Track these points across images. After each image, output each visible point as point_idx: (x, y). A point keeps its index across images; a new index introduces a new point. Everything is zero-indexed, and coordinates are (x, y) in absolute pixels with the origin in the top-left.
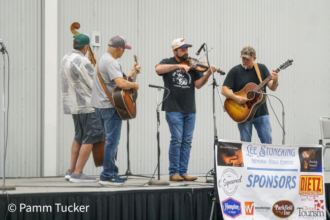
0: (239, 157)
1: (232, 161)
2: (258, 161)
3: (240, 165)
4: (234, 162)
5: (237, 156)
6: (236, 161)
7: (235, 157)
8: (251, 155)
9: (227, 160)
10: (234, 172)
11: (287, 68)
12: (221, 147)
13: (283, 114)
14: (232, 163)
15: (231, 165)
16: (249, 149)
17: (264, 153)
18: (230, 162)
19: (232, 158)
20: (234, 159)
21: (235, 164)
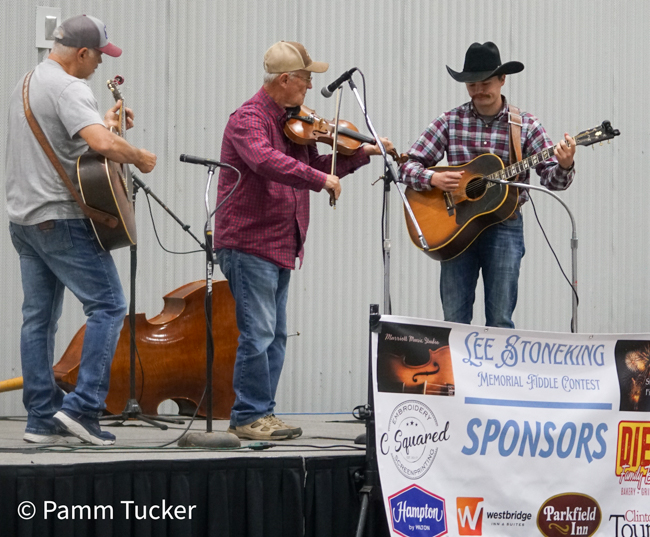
0: (441, 368)
1: (420, 379)
2: (497, 378)
3: (446, 390)
4: (426, 381)
5: (436, 364)
6: (432, 378)
7: (430, 368)
8: (477, 362)
9: (407, 376)
10: (427, 412)
12: (389, 337)
13: (574, 244)
14: (422, 386)
15: (418, 390)
16: (471, 345)
17: (514, 356)
18: (415, 381)
19: (422, 370)
20: (427, 374)
21: (429, 388)
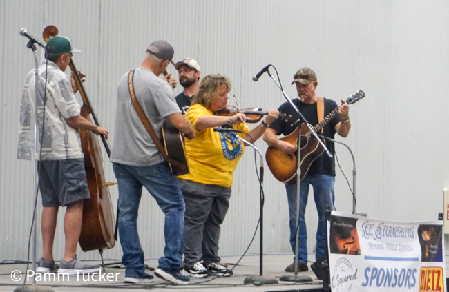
1: (347, 246)
2: (375, 245)
3: (357, 252)
4: (349, 247)
5: (353, 238)
6: (352, 245)
7: (351, 240)
8: (367, 236)
9: (341, 244)
10: (349, 264)
11: (357, 103)
12: (335, 223)
13: (354, 173)
14: (347, 250)
16: (364, 227)
17: (380, 234)
18: (344, 247)
19: (348, 241)
20: (350, 243)
21: (350, 251)
